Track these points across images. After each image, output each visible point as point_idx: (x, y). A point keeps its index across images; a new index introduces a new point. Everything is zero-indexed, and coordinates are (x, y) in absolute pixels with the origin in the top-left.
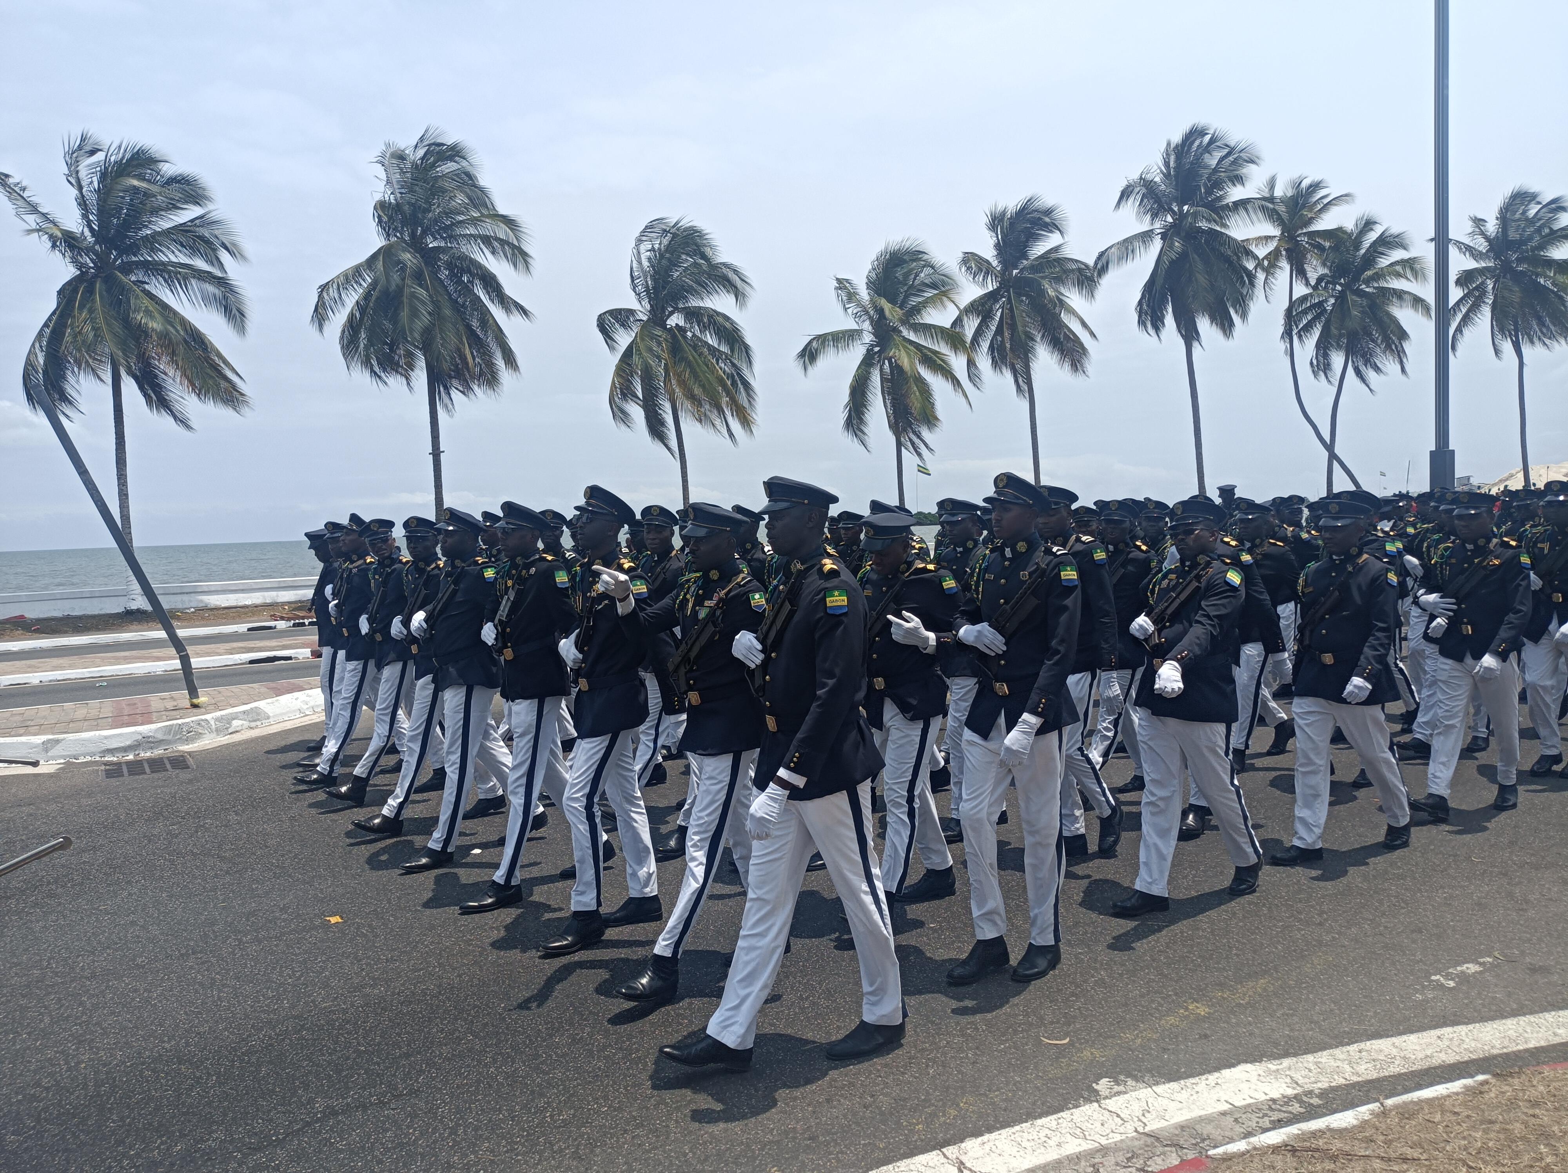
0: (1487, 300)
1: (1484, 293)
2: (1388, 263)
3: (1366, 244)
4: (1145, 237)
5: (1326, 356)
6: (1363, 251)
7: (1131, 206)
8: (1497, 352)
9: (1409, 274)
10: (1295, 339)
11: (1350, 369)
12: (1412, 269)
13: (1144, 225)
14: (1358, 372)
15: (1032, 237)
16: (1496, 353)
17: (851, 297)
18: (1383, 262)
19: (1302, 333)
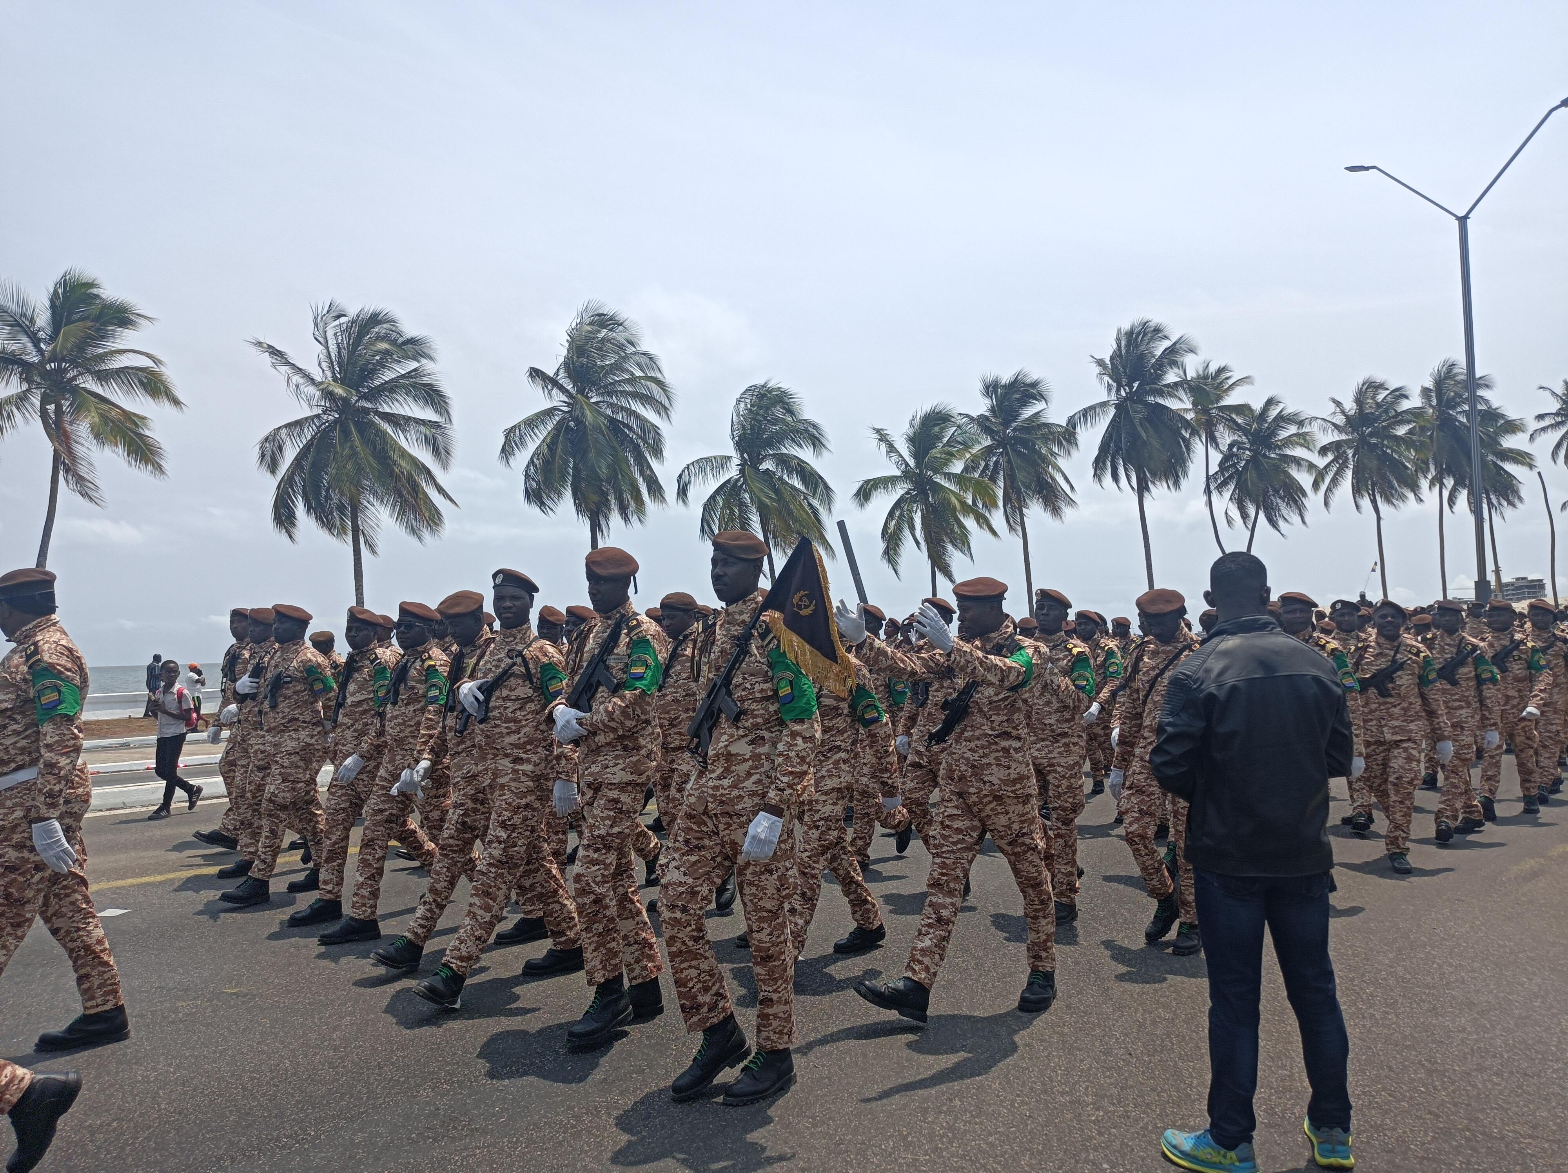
0: (1349, 466)
1: (1346, 460)
2: (1286, 435)
3: (1270, 420)
4: (1104, 404)
5: (1241, 506)
6: (1267, 425)
8: (1358, 506)
9: (1302, 445)
10: (1214, 494)
11: (1261, 514)
12: (1305, 440)
13: (1103, 396)
15: (1021, 403)
17: (892, 449)
18: (1283, 434)
19: (1220, 487)
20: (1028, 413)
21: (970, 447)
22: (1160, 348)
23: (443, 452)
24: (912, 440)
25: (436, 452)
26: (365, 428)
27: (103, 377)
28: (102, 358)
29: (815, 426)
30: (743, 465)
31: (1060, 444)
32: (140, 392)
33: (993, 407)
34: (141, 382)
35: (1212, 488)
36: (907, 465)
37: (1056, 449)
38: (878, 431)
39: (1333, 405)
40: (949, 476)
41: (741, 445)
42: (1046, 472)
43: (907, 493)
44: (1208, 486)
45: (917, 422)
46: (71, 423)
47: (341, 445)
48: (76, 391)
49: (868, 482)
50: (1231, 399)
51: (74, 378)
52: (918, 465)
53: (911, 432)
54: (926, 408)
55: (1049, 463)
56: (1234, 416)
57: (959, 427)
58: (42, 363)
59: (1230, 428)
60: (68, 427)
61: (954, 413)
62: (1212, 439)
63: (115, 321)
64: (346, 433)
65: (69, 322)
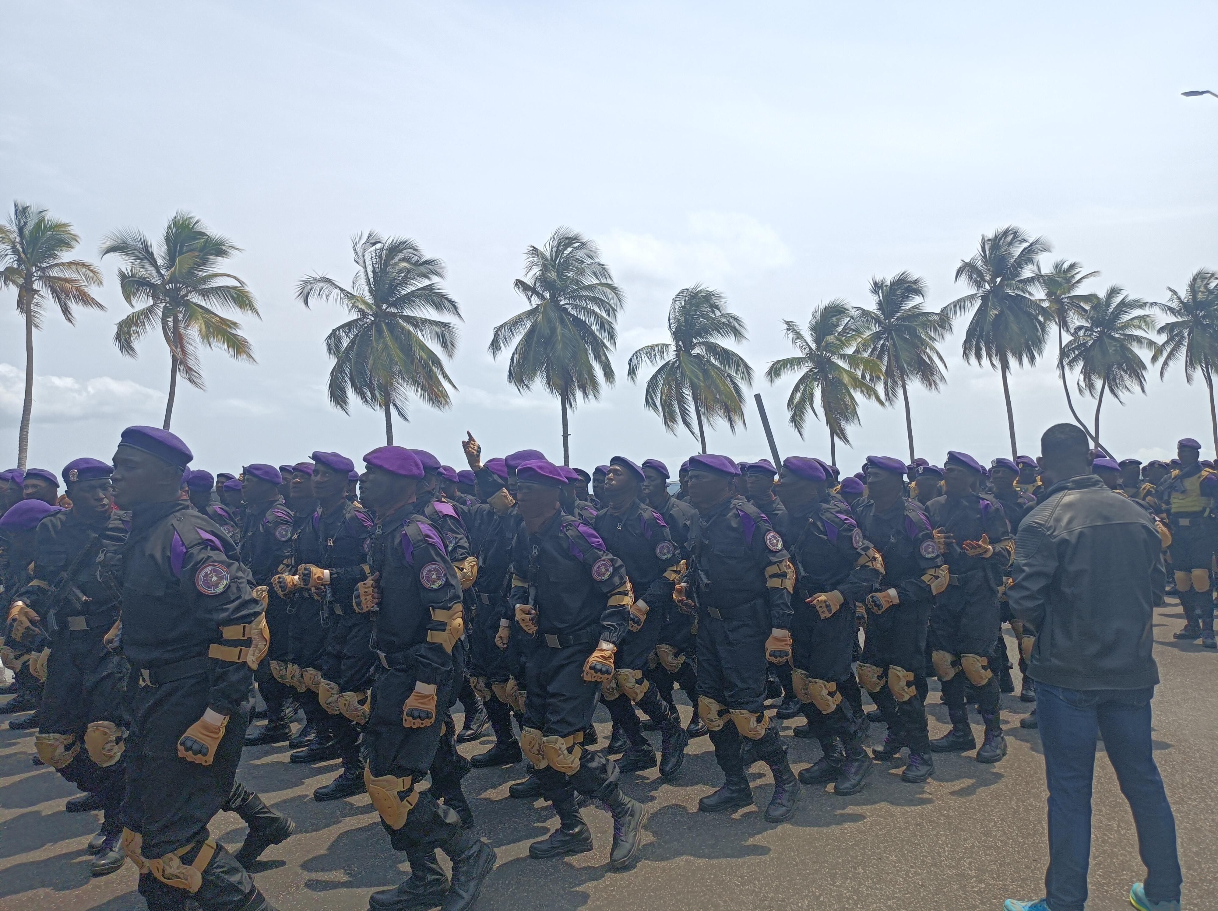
0: (1184, 343)
1: (1182, 338)
2: (1129, 318)
3: (1113, 306)
4: (972, 297)
5: (1090, 379)
6: (1111, 310)
7: (964, 278)
8: (1189, 379)
9: (1143, 326)
10: (1067, 368)
11: (1107, 388)
12: (1145, 322)
13: (973, 291)
14: (1112, 391)
15: (905, 297)
16: (1188, 381)
17: (798, 335)
18: (1126, 318)
19: (1071, 364)
20: (909, 305)
21: (862, 333)
22: (1018, 250)
23: (449, 345)
24: (814, 329)
25: (444, 345)
26: (393, 327)
27: (206, 293)
28: (204, 280)
29: (736, 319)
30: (678, 351)
31: (935, 330)
32: (232, 304)
33: (880, 301)
34: (233, 297)
35: (1065, 363)
36: (810, 348)
37: (932, 334)
38: (787, 323)
39: (1170, 293)
40: (844, 357)
41: (677, 335)
42: (925, 352)
43: (810, 371)
44: (1061, 362)
45: (818, 314)
46: (186, 329)
47: (377, 341)
48: (188, 304)
49: (778, 362)
50: (1081, 290)
51: (186, 295)
52: (818, 348)
53: (813, 322)
54: (825, 303)
55: (927, 345)
56: (1082, 304)
57: (852, 317)
58: (164, 284)
59: (1079, 314)
60: (182, 331)
61: (849, 307)
62: (1064, 324)
63: (213, 252)
64: (380, 332)
65: (181, 253)
